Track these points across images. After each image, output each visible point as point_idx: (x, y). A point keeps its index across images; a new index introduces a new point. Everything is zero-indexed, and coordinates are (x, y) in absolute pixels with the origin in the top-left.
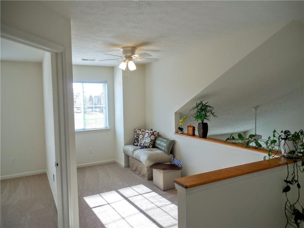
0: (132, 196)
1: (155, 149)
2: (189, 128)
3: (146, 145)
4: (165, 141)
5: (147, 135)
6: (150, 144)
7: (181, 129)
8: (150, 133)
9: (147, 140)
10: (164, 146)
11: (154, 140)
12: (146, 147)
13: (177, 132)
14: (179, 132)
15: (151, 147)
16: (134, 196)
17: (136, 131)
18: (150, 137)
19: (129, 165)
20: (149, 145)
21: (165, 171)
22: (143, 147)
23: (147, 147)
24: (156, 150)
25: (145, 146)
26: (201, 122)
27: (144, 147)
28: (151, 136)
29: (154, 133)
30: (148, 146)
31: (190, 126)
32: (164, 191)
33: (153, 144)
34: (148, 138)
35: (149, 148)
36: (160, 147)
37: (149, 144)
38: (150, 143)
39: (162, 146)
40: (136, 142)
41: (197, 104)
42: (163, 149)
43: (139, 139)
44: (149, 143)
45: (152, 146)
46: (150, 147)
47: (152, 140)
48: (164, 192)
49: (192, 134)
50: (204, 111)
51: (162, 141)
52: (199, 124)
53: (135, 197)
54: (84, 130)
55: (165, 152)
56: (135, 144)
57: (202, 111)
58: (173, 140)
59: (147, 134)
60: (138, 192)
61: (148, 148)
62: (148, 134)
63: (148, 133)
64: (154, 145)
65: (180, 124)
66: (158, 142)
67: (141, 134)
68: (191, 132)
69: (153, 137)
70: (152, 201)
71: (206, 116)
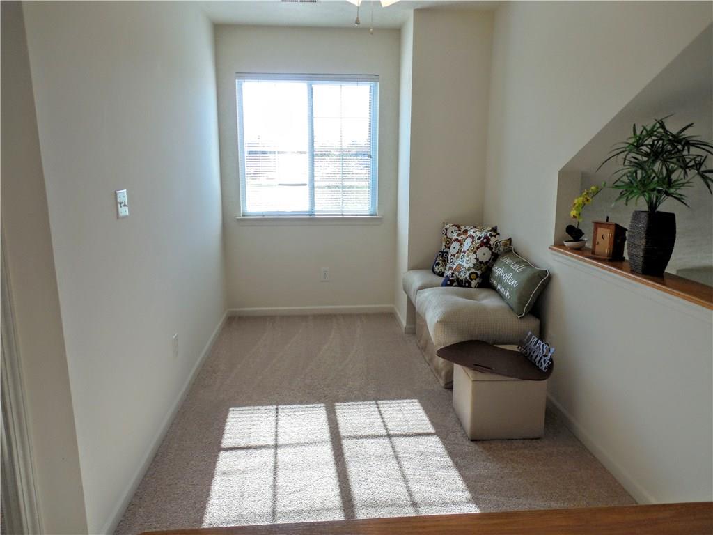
0: (361, 437)
1: (484, 293)
2: (601, 231)
3: (462, 276)
4: (517, 268)
5: (467, 244)
6: (471, 273)
7: (574, 233)
8: (479, 238)
9: (465, 262)
10: (510, 286)
11: (487, 262)
12: (460, 284)
13: (559, 244)
14: (566, 244)
15: (474, 283)
16: (367, 437)
17: (446, 230)
18: (475, 253)
19: (415, 329)
20: (470, 276)
21: (481, 376)
22: (449, 282)
23: (462, 281)
24: (486, 297)
25: (458, 279)
26: (646, 208)
27: (452, 282)
28: (478, 248)
29: (488, 240)
30: (467, 281)
31: (606, 224)
32: (472, 441)
33: (482, 276)
34: (468, 255)
35: (470, 286)
36: (499, 287)
37: (468, 273)
38: (473, 270)
39: (506, 286)
40: (438, 264)
41: (638, 133)
42: (507, 295)
43: (450, 255)
44: (469, 269)
45: (478, 280)
46: (472, 286)
47: (481, 262)
48: (473, 444)
49: (608, 256)
50: (664, 161)
51: (509, 270)
52: (637, 215)
53: (365, 441)
54: (310, 215)
55: (512, 308)
56: (437, 269)
57: (654, 162)
58: (544, 269)
59: (469, 241)
60: (389, 425)
61: (465, 286)
62: (473, 241)
63: (473, 237)
64: (484, 278)
65: (573, 213)
66: (498, 270)
67: (455, 240)
68: (605, 246)
69: (484, 254)
70: (409, 472)
71: (670, 183)
